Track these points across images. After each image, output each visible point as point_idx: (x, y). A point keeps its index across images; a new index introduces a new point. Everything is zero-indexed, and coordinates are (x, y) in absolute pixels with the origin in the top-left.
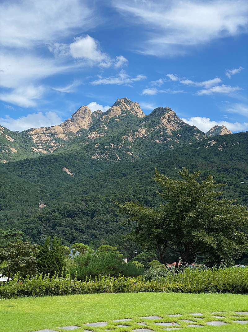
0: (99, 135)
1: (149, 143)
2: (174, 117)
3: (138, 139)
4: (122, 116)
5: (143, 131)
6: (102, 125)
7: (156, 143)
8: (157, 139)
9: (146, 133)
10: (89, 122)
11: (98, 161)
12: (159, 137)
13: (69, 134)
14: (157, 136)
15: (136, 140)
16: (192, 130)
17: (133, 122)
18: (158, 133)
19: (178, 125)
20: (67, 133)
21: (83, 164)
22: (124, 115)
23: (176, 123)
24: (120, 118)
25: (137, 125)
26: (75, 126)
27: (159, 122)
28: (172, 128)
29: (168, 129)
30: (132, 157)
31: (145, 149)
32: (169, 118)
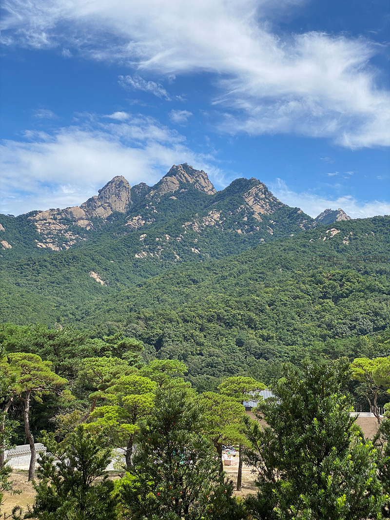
0: (144, 222)
1: (226, 234)
2: (265, 194)
3: (209, 228)
4: (181, 191)
5: (217, 216)
6: (149, 206)
7: (237, 235)
8: (238, 229)
9: (221, 218)
10: (128, 202)
11: (144, 263)
12: (241, 225)
13: (95, 220)
14: (238, 223)
15: (206, 229)
16: (295, 215)
17: (199, 202)
18: (239, 218)
19: (271, 207)
20: (91, 219)
21: (120, 267)
22: (184, 190)
23: (268, 203)
24: (177, 194)
25: (205, 207)
26: (105, 208)
27: (242, 201)
28: (262, 211)
29: (256, 212)
30: (200, 256)
31: (219, 244)
32: (257, 195)
